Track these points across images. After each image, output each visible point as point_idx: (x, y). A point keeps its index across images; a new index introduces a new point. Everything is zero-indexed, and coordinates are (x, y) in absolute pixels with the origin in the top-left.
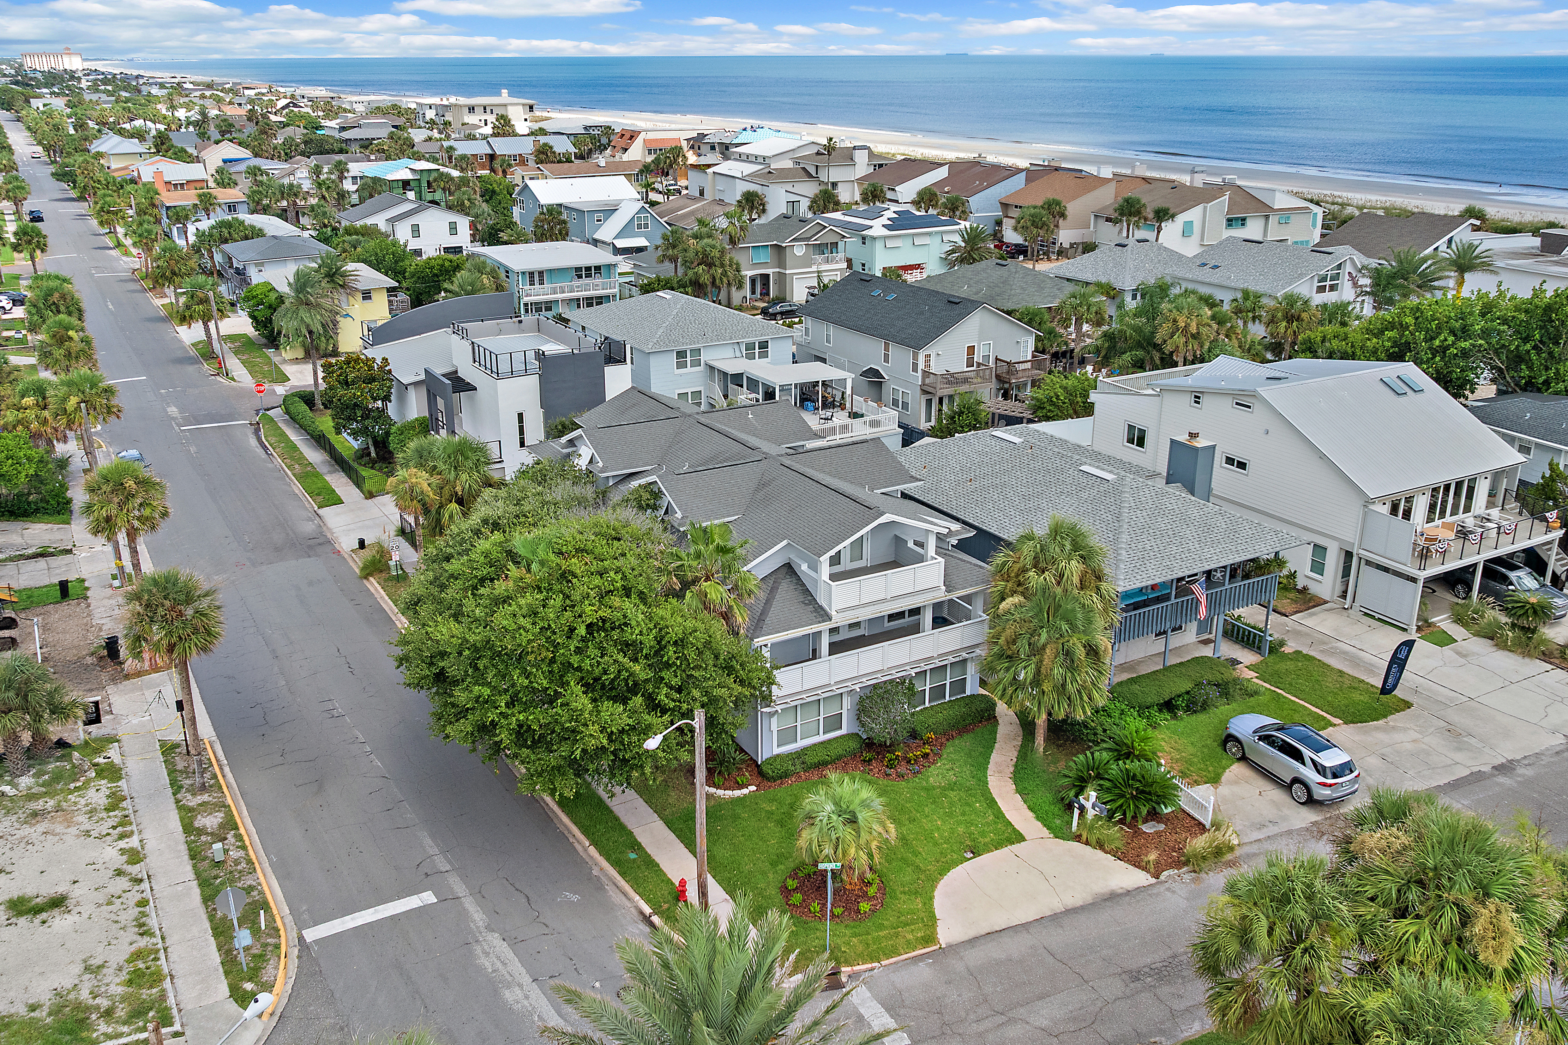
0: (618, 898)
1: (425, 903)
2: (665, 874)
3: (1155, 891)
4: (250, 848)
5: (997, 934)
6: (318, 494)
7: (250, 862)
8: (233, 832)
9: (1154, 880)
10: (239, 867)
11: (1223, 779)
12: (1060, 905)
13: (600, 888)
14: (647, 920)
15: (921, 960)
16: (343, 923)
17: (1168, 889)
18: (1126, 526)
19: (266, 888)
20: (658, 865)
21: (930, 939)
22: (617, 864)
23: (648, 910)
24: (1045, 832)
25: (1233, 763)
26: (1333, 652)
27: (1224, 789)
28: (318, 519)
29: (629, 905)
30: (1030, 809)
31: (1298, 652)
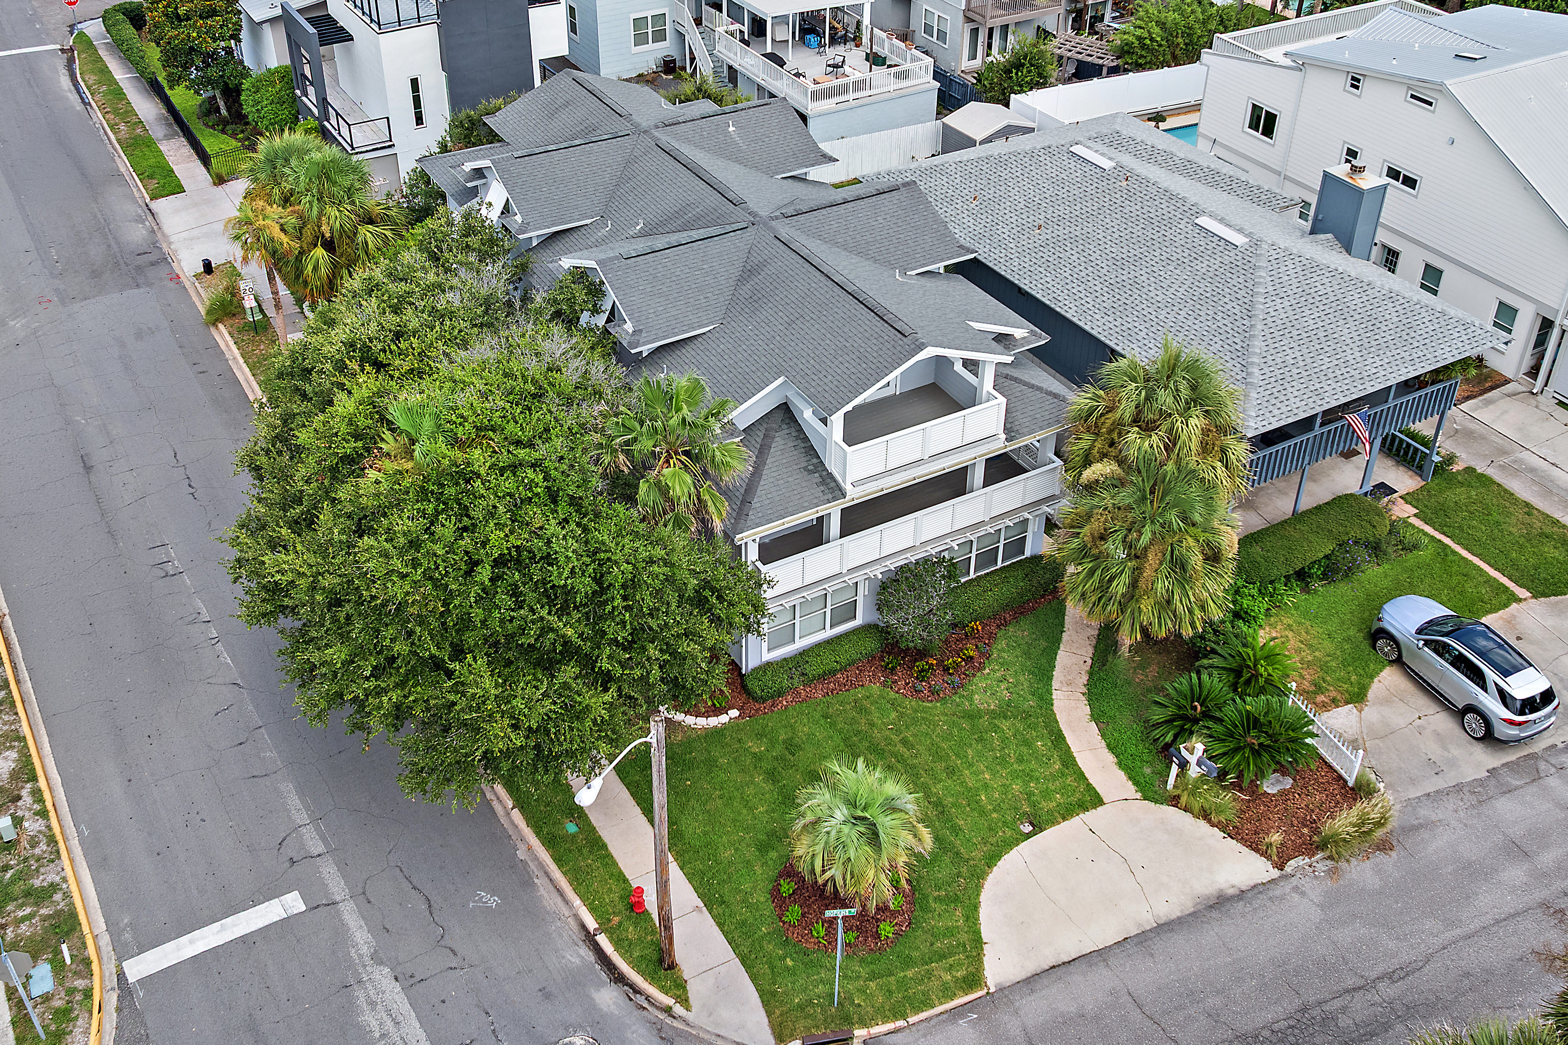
0: (551, 900)
1: (290, 912)
2: (615, 864)
3: (1278, 892)
4: (52, 814)
5: (1063, 969)
6: (151, 177)
7: (52, 840)
8: (29, 785)
9: (1276, 873)
10: (37, 851)
11: (1371, 694)
12: (1149, 916)
13: (528, 883)
14: (590, 939)
15: (962, 1015)
16: (179, 949)
17: (1296, 889)
18: (1260, 326)
19: (74, 888)
20: (604, 846)
21: (974, 980)
22: (550, 842)
23: (592, 924)
24: (1130, 790)
25: (1384, 667)
26: (1517, 469)
27: (1371, 712)
28: (150, 218)
29: (567, 914)
30: (1111, 748)
31: (1469, 470)
